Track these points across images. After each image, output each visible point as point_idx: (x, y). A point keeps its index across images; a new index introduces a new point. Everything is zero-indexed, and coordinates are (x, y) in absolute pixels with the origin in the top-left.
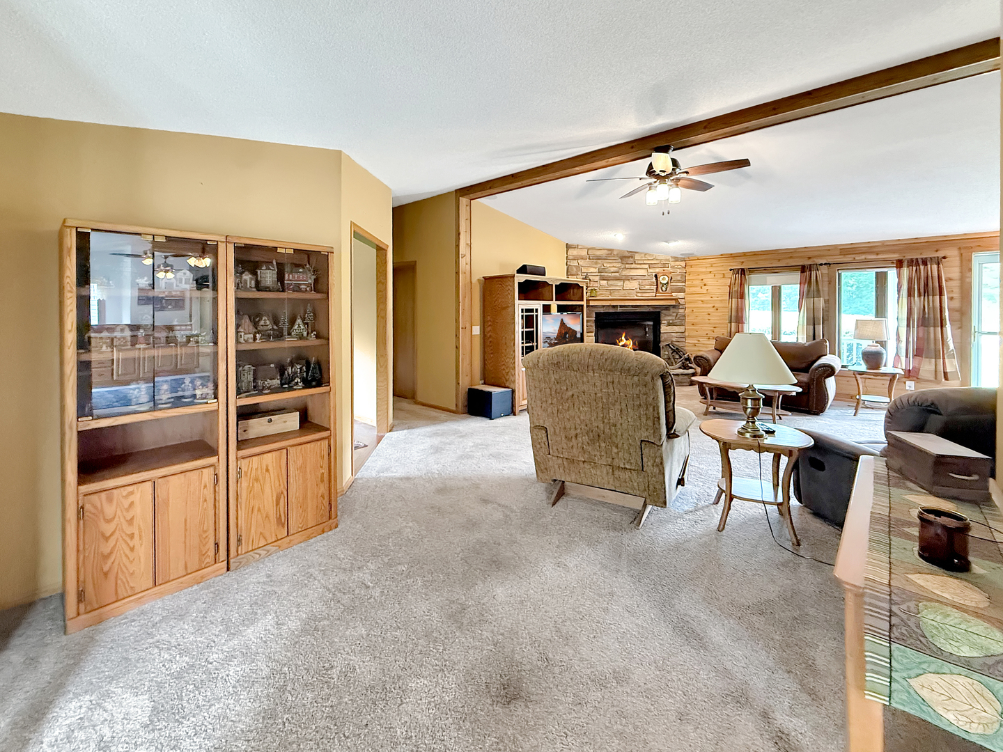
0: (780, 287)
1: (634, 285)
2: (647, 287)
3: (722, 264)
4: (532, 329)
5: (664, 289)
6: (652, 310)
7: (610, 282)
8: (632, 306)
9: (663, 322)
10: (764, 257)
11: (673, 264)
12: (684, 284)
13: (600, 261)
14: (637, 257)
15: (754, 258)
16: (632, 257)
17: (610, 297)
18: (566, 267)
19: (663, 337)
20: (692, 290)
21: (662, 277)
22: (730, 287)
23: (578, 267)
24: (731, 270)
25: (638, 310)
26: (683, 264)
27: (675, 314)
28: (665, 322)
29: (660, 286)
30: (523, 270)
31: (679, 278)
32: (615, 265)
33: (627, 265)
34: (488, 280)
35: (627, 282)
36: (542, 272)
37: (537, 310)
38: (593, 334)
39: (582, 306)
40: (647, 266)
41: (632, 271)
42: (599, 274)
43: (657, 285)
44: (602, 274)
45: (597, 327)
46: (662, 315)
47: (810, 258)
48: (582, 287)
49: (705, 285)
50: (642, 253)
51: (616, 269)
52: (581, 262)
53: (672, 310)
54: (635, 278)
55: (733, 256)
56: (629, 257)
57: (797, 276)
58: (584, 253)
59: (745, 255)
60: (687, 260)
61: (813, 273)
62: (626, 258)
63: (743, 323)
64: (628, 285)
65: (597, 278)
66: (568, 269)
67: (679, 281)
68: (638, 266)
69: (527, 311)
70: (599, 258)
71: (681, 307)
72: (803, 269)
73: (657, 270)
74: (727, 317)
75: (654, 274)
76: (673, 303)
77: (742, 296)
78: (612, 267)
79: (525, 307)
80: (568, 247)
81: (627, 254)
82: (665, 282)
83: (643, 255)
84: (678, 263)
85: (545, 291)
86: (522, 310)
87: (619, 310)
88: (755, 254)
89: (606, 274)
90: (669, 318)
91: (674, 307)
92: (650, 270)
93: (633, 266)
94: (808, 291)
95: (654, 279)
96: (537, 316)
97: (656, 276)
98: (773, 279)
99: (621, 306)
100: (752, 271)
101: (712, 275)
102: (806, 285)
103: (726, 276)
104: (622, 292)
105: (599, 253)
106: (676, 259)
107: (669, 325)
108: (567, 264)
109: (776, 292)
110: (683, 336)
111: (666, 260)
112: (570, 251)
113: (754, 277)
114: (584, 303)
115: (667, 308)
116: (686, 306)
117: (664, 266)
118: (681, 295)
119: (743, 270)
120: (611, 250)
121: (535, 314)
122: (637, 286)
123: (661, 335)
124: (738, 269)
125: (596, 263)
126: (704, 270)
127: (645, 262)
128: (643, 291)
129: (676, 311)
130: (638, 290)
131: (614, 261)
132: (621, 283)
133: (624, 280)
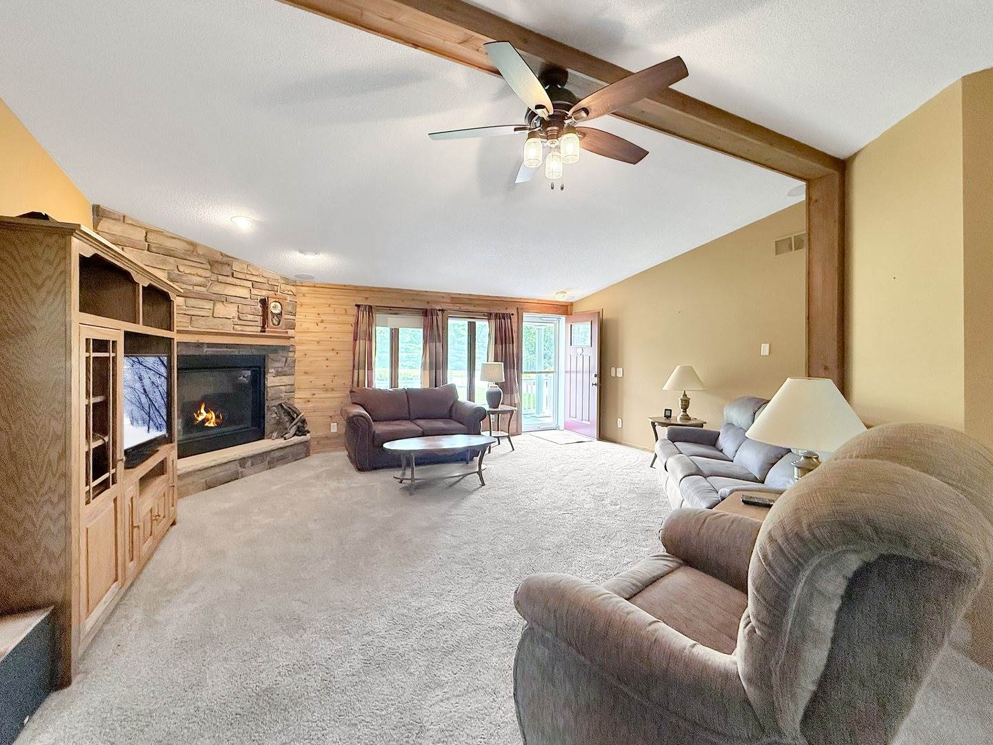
0: (398, 330)
1: (230, 311)
2: (250, 317)
3: (346, 297)
5: (275, 322)
6: (255, 353)
7: (191, 302)
8: (227, 346)
9: (270, 371)
12: (294, 318)
13: (172, 260)
14: (236, 266)
15: (383, 295)
16: (229, 265)
19: (270, 393)
20: (305, 326)
21: (273, 304)
22: (356, 325)
25: (234, 352)
26: (294, 290)
27: (284, 359)
28: (273, 370)
29: (270, 316)
31: (290, 308)
32: (201, 272)
33: (220, 278)
35: (219, 306)
39: (171, 339)
40: (249, 284)
41: (226, 287)
43: (264, 315)
46: (269, 361)
47: (428, 303)
49: (322, 322)
50: (243, 262)
51: (202, 279)
53: (281, 353)
54: (233, 299)
55: (357, 289)
56: (224, 264)
57: (419, 319)
58: (139, 235)
59: (369, 289)
60: (299, 285)
62: (220, 264)
64: (221, 310)
67: (290, 313)
68: (238, 282)
70: (169, 253)
71: (291, 349)
72: (425, 313)
73: (266, 293)
75: (261, 298)
76: (282, 343)
77: (370, 337)
78: (194, 275)
80: (99, 213)
81: (220, 258)
82: (277, 312)
83: (245, 266)
84: (289, 288)
87: (206, 351)
90: (277, 365)
91: (283, 348)
92: (255, 291)
93: (230, 280)
95: (259, 307)
97: (263, 301)
98: (393, 320)
99: (210, 345)
100: (376, 309)
101: (331, 310)
103: (351, 312)
104: (212, 321)
105: (169, 244)
106: (287, 281)
107: (278, 374)
109: (395, 335)
110: (292, 389)
111: (276, 281)
113: (380, 317)
115: (275, 349)
116: (298, 348)
117: (273, 288)
118: (290, 333)
119: (370, 307)
120: (193, 244)
122: (235, 314)
123: (266, 390)
125: (164, 262)
126: (322, 301)
127: (248, 277)
128: (244, 323)
129: (285, 354)
130: (236, 319)
131: (199, 265)
132: (209, 305)
133: (215, 302)
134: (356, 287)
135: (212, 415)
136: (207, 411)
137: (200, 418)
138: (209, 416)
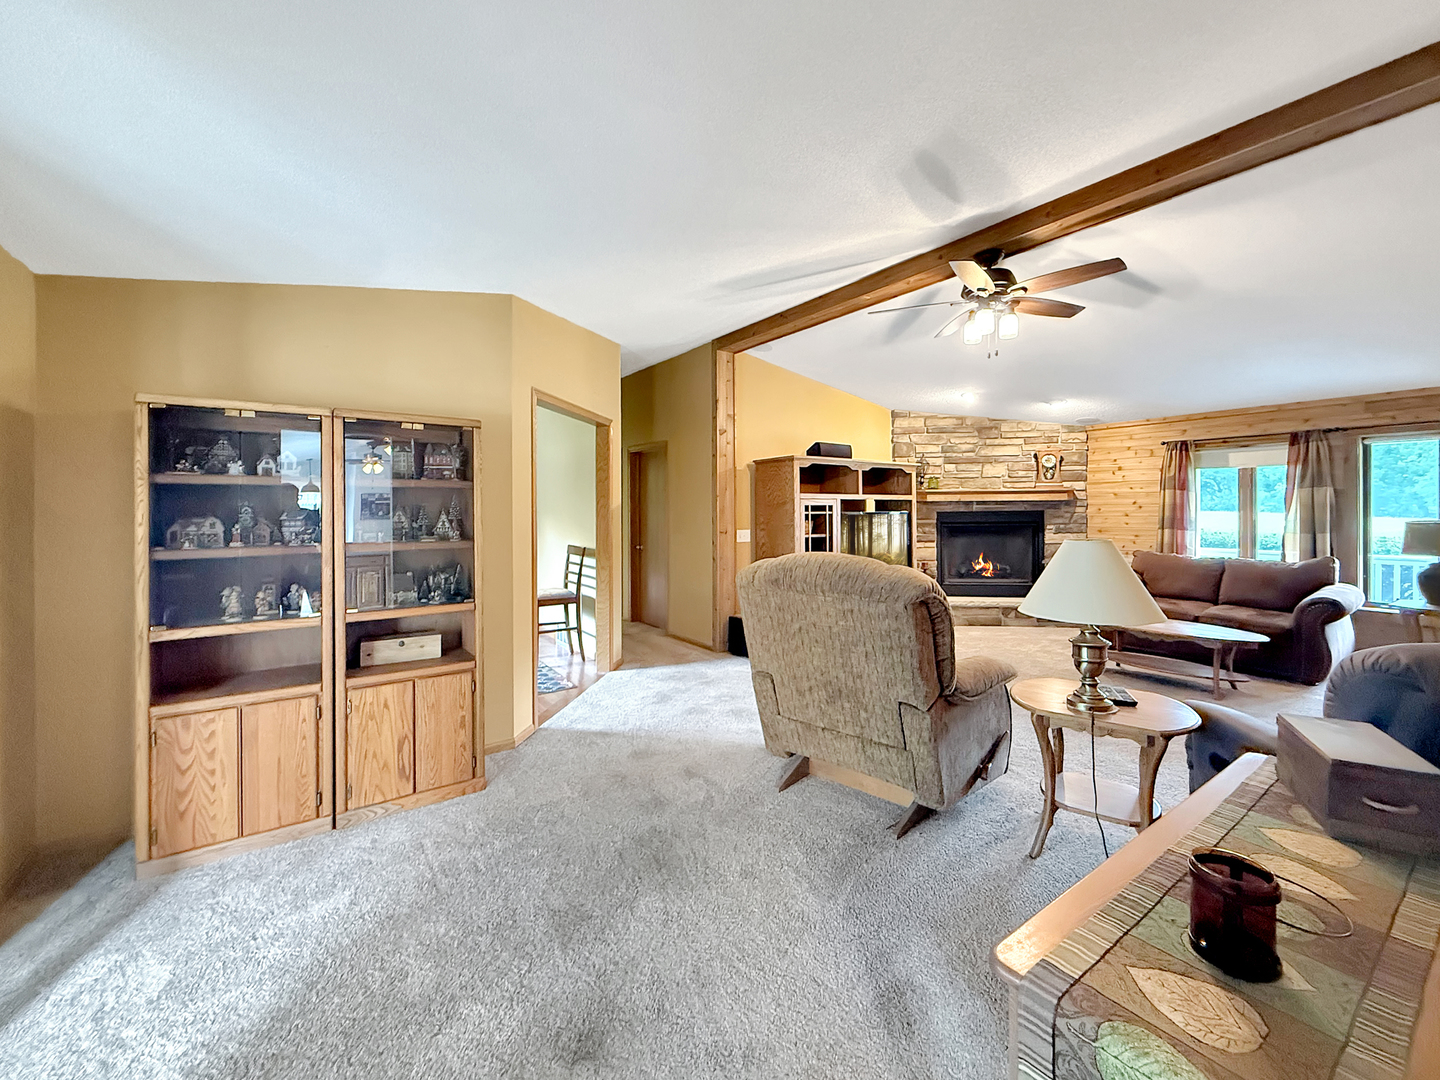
0: (1252, 470)
1: (1000, 470)
2: (1021, 473)
3: (1149, 435)
4: (823, 535)
5: (1049, 476)
6: (1029, 508)
7: (962, 467)
8: (997, 503)
9: (1048, 527)
10: (1221, 423)
11: (1064, 436)
12: (1084, 468)
13: (944, 435)
14: (1004, 428)
15: (1206, 423)
16: (996, 428)
17: (961, 489)
18: (891, 445)
19: (1049, 550)
20: (1098, 476)
21: (1046, 458)
22: (1162, 471)
23: (911, 446)
24: (1164, 443)
25: (1007, 508)
26: (1083, 436)
27: (1069, 515)
28: (1051, 527)
29: (1042, 471)
30: (816, 450)
31: (1075, 458)
32: (968, 440)
33: (988, 441)
34: (760, 464)
35: (987, 467)
36: (846, 452)
37: (831, 508)
38: (934, 544)
39: (910, 501)
40: (1021, 441)
41: (996, 448)
42: (943, 455)
43: (1038, 470)
44: (948, 455)
45: (940, 532)
46: (1046, 516)
47: (1306, 420)
48: (910, 474)
49: (1120, 469)
50: (1012, 421)
51: (970, 446)
52: (915, 438)
53: (1064, 509)
54: (1001, 459)
55: (1167, 422)
56: (991, 428)
57: (1282, 451)
58: (920, 423)
59: (1188, 419)
60: (1088, 429)
61: (1312, 446)
62: (987, 429)
63: (1183, 529)
64: (989, 470)
65: (939, 461)
66: (894, 447)
67: (1076, 463)
68: (1007, 442)
69: (814, 508)
70: (942, 431)
71: (1079, 504)
72: (1294, 439)
73: (1038, 447)
74: (1157, 519)
75: (1033, 453)
76: (1064, 497)
77: (1183, 486)
78: (964, 443)
79: (811, 503)
80: (894, 415)
81: (988, 424)
82: (1050, 465)
83: (1015, 425)
84: (1073, 435)
85: (848, 480)
86: (807, 508)
87: (975, 508)
88: (1205, 418)
89: (954, 455)
90: (1060, 521)
91: (1067, 503)
92: (1025, 448)
93: (997, 442)
94: (1303, 477)
95: (1033, 462)
96: (831, 515)
97: (1036, 456)
98: (1239, 458)
99: (978, 503)
100: (1199, 445)
101: (1131, 453)
102: (1299, 467)
103: (1156, 452)
104: (980, 482)
105: (942, 423)
106: (1071, 429)
107: (1059, 531)
108: (892, 441)
109: (1247, 480)
111: (1052, 431)
112: (898, 422)
113: (1203, 456)
114: (913, 498)
115: (1055, 505)
116: (1089, 501)
117: (1050, 440)
118: (1078, 485)
119: (1184, 443)
120: (962, 419)
121: (828, 513)
122: (1005, 473)
123: (1046, 546)
124: (1176, 443)
125: (938, 439)
126: (1118, 444)
127: (1018, 435)
128: (1015, 480)
129: (1071, 509)
130: (1007, 477)
131: (967, 435)
132: (979, 467)
133: (983, 464)
135: (990, 566)
136: (985, 561)
137: (978, 567)
138: (987, 566)
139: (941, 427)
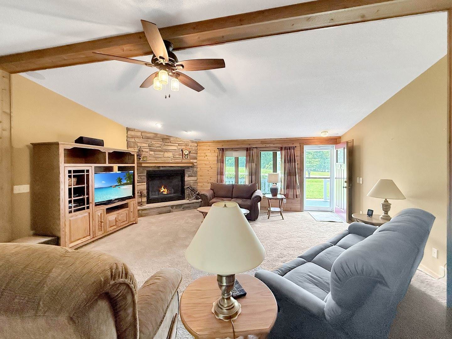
0: (238, 158)
1: (170, 155)
2: (177, 156)
3: (214, 146)
4: (83, 186)
5: (186, 157)
6: (180, 169)
7: (156, 153)
8: (169, 167)
9: (186, 175)
10: (232, 143)
11: (191, 144)
12: (196, 155)
13: (149, 140)
14: (172, 139)
15: (228, 143)
16: (169, 139)
17: (156, 161)
18: (126, 142)
19: (186, 183)
20: (200, 158)
21: (185, 151)
22: (217, 157)
23: (135, 143)
24: (218, 149)
25: (172, 169)
26: (196, 145)
27: (192, 171)
28: (187, 175)
29: (184, 155)
30: (80, 140)
31: (194, 152)
32: (159, 143)
33: (166, 144)
34: (37, 146)
36: (101, 143)
37: (88, 171)
38: (145, 183)
39: (134, 167)
40: (177, 145)
41: (169, 146)
42: (149, 148)
44: (151, 148)
45: (148, 179)
46: (185, 172)
47: (250, 144)
48: (134, 155)
49: (206, 156)
50: (174, 137)
51: (159, 145)
52: (137, 140)
53: (191, 169)
54: (171, 151)
55: (219, 142)
56: (167, 139)
57: (245, 153)
58: (139, 134)
59: (224, 141)
60: (198, 143)
61: (251, 152)
62: (166, 139)
63: (223, 175)
64: (167, 154)
65: (147, 150)
66: (128, 143)
67: (194, 153)
68: (172, 144)
69: (76, 171)
70: (148, 138)
71: (195, 167)
72: (247, 149)
73: (183, 147)
74: (216, 172)
75: (181, 149)
76: (191, 165)
77: (222, 162)
78: (157, 144)
79: (72, 169)
80: (128, 129)
81: (166, 137)
82: (187, 154)
83: (175, 138)
84: (193, 144)
87: (161, 169)
88: (228, 141)
89: (153, 148)
90: (189, 173)
91: (191, 167)
92: (178, 147)
93: (169, 144)
94: (249, 160)
95: (181, 152)
96: (88, 175)
98: (235, 154)
99: (162, 167)
100: (227, 149)
101: (209, 151)
102: (248, 157)
103: (216, 151)
104: (163, 159)
105: (148, 135)
106: (193, 142)
107: (189, 176)
109: (237, 160)
110: (196, 182)
111: (188, 142)
112: (129, 133)
113: (227, 153)
114: (135, 165)
115: (188, 167)
116: (198, 166)
117: (187, 145)
118: (195, 161)
119: (223, 149)
120: (156, 134)
121: (86, 173)
122: (172, 155)
124: (221, 148)
125: (147, 141)
126: (206, 148)
127: (176, 142)
128: (175, 158)
129: (193, 169)
130: (172, 157)
131: (158, 140)
132: (162, 153)
133: (164, 152)
134: (218, 141)
135: (166, 190)
136: (164, 189)
137: (162, 191)
138: (165, 190)
139: (148, 136)
